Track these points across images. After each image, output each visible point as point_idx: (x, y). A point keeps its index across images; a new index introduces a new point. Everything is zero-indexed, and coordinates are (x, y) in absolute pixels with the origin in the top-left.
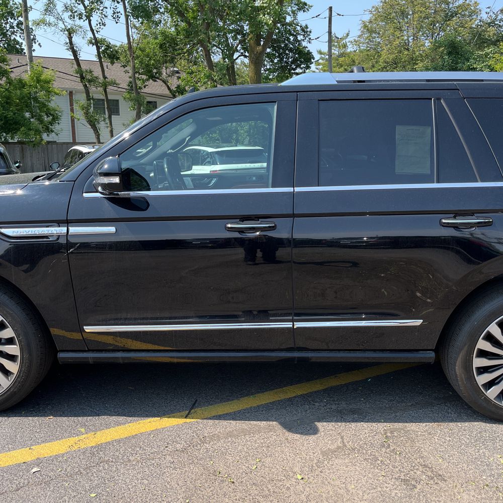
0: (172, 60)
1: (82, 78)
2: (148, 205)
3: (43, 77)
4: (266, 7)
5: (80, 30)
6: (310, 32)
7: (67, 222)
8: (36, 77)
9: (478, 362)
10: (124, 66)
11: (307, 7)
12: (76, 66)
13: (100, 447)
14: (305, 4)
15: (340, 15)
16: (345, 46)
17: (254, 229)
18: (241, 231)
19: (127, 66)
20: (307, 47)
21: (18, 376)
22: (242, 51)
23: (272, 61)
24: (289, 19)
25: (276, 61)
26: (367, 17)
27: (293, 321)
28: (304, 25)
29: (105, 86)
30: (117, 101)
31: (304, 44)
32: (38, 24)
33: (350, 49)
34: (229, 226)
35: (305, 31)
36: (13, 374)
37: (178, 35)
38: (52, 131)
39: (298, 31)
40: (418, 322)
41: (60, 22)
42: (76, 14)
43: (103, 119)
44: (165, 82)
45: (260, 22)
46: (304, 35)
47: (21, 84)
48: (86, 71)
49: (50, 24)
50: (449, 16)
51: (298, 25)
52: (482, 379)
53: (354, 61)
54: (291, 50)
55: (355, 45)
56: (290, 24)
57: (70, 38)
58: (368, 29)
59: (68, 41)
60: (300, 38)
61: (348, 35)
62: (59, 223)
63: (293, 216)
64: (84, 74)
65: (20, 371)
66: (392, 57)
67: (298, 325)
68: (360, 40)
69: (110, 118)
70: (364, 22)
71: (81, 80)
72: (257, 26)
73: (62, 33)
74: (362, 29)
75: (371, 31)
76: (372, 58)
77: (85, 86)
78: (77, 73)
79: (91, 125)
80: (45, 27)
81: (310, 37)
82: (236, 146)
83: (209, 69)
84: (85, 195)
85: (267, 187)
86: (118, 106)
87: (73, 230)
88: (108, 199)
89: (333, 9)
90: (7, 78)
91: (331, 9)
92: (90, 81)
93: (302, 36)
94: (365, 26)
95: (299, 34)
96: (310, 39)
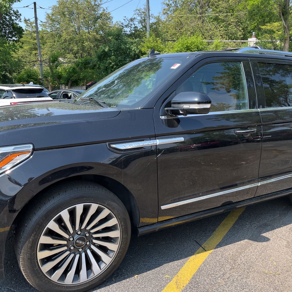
6: (20, 15)
7: (155, 136)
15: (42, 8)
20: (18, 24)
28: (15, 10)
31: (17, 22)
35: (17, 14)
39: (12, 14)
46: (16, 17)
50: (96, 19)
51: (12, 10)
54: (7, 25)
60: (13, 18)
62: (151, 137)
68: (46, 25)
70: (48, 14)
75: (53, 21)
76: (55, 36)
81: (20, 18)
91: (35, 3)
93: (15, 17)
94: (49, 17)
95: (13, 16)
96: (20, 19)
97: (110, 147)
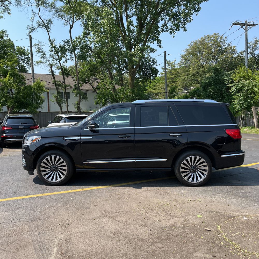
0: (94, 75)
1: (56, 84)
2: (99, 132)
3: (40, 85)
4: (136, 54)
5: (56, 65)
6: (156, 61)
7: (81, 136)
8: (38, 85)
9: (182, 170)
10: (73, 78)
11: (154, 51)
12: (53, 79)
13: (88, 190)
14: (154, 49)
16: (174, 66)
17: (125, 137)
18: (122, 137)
19: (74, 78)
21: (66, 175)
22: (126, 70)
23: (140, 74)
24: (146, 56)
25: (141, 74)
26: (184, 53)
27: (135, 160)
28: (153, 58)
29: (65, 87)
30: (69, 92)
31: (154, 66)
32: (38, 63)
33: (177, 67)
34: (119, 136)
35: (154, 61)
36: (65, 174)
37: (97, 64)
38: (40, 107)
40: (166, 160)
41: (48, 62)
42: (55, 59)
43: (64, 101)
44: (91, 84)
45: (133, 61)
46: (154, 63)
47: (30, 87)
48: (58, 81)
49: (43, 63)
50: (222, 53)
51: (151, 59)
52: (183, 175)
53: (178, 72)
54: (148, 69)
55: (179, 65)
56: (147, 58)
57: (51, 68)
58: (184, 58)
59: (50, 69)
61: (175, 61)
62: (78, 136)
63: (135, 134)
64: (56, 83)
65: (67, 174)
66: (195, 71)
67: (136, 161)
68: (181, 63)
69: (67, 100)
70: (182, 56)
71: (55, 85)
72: (132, 62)
73: (48, 66)
74: (181, 59)
75: (186, 59)
77: (57, 87)
78: (54, 82)
79: (58, 104)
80: (41, 64)
82: (123, 114)
83: (111, 79)
84: (85, 129)
85: (128, 127)
86: (69, 95)
87: (82, 138)
88: (90, 130)
89: (166, 52)
90: (25, 86)
91: (165, 52)
92: (59, 85)
95: (152, 62)
96: (157, 64)
97: (63, 138)
